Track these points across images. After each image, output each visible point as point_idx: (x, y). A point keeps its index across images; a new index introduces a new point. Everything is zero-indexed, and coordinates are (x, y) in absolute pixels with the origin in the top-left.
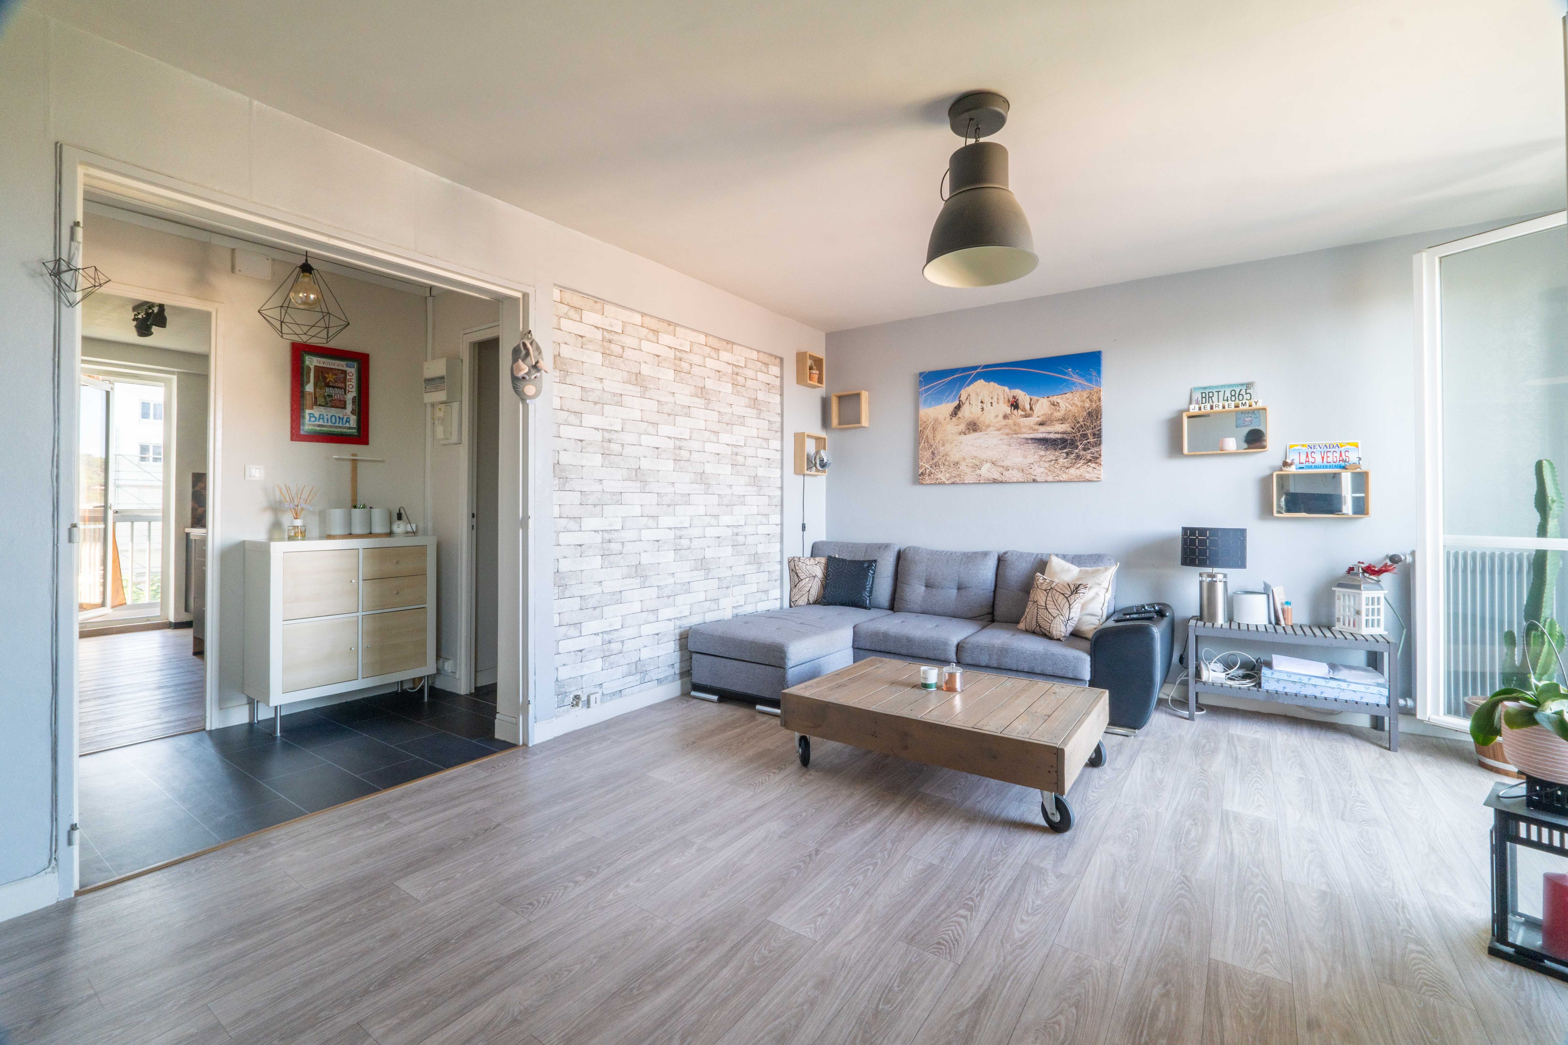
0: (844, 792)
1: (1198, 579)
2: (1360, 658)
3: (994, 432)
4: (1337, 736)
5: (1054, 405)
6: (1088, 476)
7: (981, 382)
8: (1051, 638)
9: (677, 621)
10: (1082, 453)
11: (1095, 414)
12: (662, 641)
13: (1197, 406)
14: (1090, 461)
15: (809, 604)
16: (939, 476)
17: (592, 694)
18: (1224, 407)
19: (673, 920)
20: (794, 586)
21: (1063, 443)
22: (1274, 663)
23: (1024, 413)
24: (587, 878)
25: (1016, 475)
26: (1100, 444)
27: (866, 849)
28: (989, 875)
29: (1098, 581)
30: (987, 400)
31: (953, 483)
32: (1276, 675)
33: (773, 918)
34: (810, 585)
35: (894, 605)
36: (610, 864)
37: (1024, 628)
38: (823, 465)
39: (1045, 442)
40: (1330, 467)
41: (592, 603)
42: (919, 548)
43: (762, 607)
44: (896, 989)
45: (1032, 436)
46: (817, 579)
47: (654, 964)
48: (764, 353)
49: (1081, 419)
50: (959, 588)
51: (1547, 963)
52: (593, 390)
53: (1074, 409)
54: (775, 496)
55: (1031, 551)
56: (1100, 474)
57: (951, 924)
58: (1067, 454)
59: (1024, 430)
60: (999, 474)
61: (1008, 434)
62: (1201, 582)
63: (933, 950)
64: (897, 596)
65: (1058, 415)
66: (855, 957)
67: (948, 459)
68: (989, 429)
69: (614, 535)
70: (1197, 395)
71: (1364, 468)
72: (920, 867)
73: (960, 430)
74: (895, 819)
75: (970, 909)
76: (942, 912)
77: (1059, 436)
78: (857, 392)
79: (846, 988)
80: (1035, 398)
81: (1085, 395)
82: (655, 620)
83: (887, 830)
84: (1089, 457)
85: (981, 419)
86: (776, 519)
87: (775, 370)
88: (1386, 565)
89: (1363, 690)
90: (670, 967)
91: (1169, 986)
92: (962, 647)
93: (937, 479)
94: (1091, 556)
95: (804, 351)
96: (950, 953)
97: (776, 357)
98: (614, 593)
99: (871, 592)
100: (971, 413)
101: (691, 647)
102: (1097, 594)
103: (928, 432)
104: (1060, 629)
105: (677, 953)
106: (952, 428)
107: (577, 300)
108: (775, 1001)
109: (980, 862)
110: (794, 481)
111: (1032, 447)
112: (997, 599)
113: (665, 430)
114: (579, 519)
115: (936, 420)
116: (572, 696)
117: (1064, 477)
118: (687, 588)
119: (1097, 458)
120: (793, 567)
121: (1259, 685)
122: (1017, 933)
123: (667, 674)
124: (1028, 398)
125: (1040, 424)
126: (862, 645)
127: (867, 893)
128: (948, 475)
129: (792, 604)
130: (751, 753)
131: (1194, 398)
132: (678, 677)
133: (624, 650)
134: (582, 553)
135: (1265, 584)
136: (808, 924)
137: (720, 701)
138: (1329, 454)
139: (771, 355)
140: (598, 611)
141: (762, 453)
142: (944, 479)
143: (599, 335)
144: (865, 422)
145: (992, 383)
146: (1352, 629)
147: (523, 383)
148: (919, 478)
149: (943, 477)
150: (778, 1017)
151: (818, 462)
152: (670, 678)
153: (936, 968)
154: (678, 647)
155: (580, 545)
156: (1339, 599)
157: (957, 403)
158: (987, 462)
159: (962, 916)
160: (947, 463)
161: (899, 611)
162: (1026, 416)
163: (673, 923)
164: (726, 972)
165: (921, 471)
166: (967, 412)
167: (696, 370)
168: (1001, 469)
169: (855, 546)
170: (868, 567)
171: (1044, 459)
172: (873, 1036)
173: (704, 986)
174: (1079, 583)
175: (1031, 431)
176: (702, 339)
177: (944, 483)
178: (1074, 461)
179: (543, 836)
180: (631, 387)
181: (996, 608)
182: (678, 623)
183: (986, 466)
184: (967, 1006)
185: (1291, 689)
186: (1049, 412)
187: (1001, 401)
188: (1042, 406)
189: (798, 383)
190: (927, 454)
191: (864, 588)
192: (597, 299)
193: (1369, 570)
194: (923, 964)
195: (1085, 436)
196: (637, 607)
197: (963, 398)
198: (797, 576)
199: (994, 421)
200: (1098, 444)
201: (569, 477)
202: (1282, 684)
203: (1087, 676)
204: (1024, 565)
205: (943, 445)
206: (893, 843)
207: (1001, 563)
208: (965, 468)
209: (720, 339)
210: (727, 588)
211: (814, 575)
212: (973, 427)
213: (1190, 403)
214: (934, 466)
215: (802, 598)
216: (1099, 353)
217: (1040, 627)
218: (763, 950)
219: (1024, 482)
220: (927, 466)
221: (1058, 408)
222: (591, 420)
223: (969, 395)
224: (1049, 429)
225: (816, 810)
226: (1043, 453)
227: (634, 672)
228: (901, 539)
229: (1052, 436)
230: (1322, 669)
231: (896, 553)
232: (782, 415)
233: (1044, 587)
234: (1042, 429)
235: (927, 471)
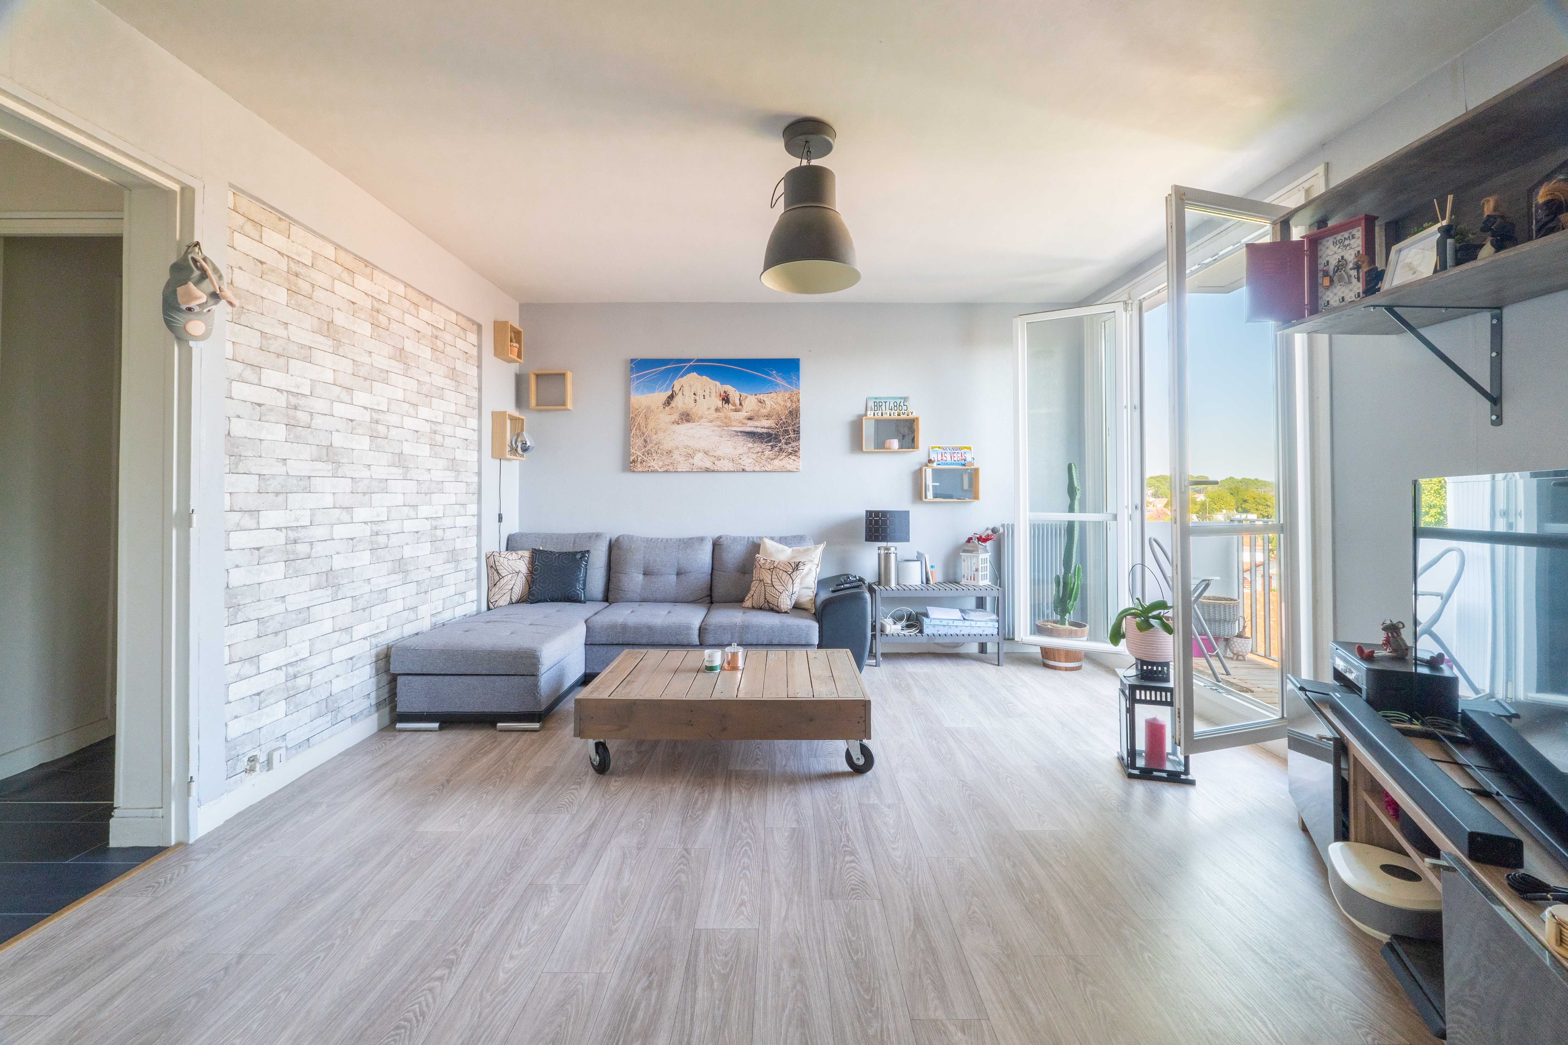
0: (664, 788)
1: (876, 552)
2: (971, 603)
3: (706, 424)
4: (966, 662)
5: (760, 402)
6: (789, 467)
7: (694, 375)
8: (778, 612)
9: (373, 639)
10: (784, 446)
11: (794, 414)
12: (357, 666)
13: (872, 412)
14: (791, 454)
15: (511, 603)
16: (652, 464)
17: (274, 750)
18: (890, 415)
19: (601, 969)
20: (493, 584)
21: (768, 437)
22: (930, 613)
23: (734, 408)
24: (451, 968)
25: (726, 465)
26: (799, 439)
27: (729, 833)
28: (842, 823)
29: (810, 558)
30: (700, 393)
31: (666, 471)
32: (934, 622)
33: (700, 924)
34: (513, 582)
35: (608, 597)
36: (467, 942)
37: (750, 606)
38: (525, 449)
39: (752, 435)
40: (956, 464)
41: (272, 626)
42: (632, 537)
43: (460, 612)
44: (854, 939)
45: (741, 429)
46: (521, 575)
47: (620, 1021)
48: (464, 316)
49: (783, 417)
50: (678, 574)
51: (1155, 773)
52: (276, 337)
53: (778, 408)
54: (472, 483)
55: (743, 535)
56: (799, 466)
57: (848, 871)
58: (772, 447)
59: (734, 423)
60: (711, 464)
61: (719, 426)
62: (879, 555)
63: (853, 897)
64: (612, 586)
65: (764, 411)
66: (802, 929)
67: (661, 447)
68: (702, 420)
69: (302, 534)
70: (871, 404)
71: (975, 466)
72: (786, 834)
73: (673, 420)
74: (730, 799)
75: (852, 853)
76: (835, 864)
77: (765, 431)
78: (562, 372)
79: (817, 956)
80: (744, 394)
81: (787, 396)
82: (349, 640)
83: (732, 811)
84: (790, 450)
85: (694, 410)
86: (473, 509)
87: (473, 338)
88: (988, 535)
89: (984, 625)
90: (641, 1014)
91: (1012, 859)
92: (706, 629)
93: (650, 467)
94: (795, 537)
95: (504, 320)
96: (867, 893)
97: (474, 322)
98: (300, 611)
99: (584, 585)
100: (684, 404)
101: (395, 668)
102: (810, 569)
103: (640, 419)
104: (786, 603)
105: (635, 998)
106: (665, 417)
107: (254, 210)
108: (770, 995)
109: (827, 815)
110: (490, 465)
111: (741, 439)
112: (715, 582)
113: (361, 398)
114: (256, 513)
115: (648, 408)
116: (246, 759)
117: (769, 468)
118: (383, 595)
119: (796, 451)
120: (492, 563)
121: (921, 632)
122: (898, 859)
123: (361, 708)
124: (738, 393)
125: (749, 419)
126: (597, 640)
127: (763, 870)
128: (661, 463)
129: (491, 606)
130: (530, 775)
131: (869, 406)
132: (374, 709)
133: (313, 685)
134: (259, 559)
135: (918, 553)
136: (737, 917)
137: (441, 728)
138: (955, 455)
139: (469, 319)
140: (281, 636)
141: (460, 432)
142: (656, 467)
143: (283, 264)
144: (569, 405)
145: (704, 377)
146: (973, 583)
147: (189, 316)
148: (630, 465)
149: (655, 465)
150: (784, 1008)
151: (520, 445)
152: (365, 712)
153: (867, 909)
154: (374, 672)
155: (258, 549)
156: (964, 561)
157: (670, 393)
158: (699, 451)
159: (851, 862)
160: (659, 452)
161: (616, 601)
162: (736, 411)
163: (604, 971)
164: (702, 992)
165: (632, 458)
166: (678, 401)
167: (394, 326)
168: (713, 459)
169: (560, 537)
170: (581, 558)
171: (752, 450)
172: (870, 983)
173: (692, 1015)
174: (798, 561)
175: (740, 425)
176: (401, 289)
177: (657, 471)
178: (778, 453)
179: (333, 945)
180: (321, 339)
181: (715, 590)
182: (374, 641)
183: (699, 456)
184: (912, 927)
185: (942, 631)
186: (757, 409)
187: (713, 394)
188: (751, 402)
189: (496, 355)
190: (640, 442)
191: (577, 580)
192: (283, 216)
193: (980, 539)
194: (856, 910)
195: (786, 431)
196: (328, 626)
197: (676, 389)
198: (498, 573)
199: (707, 413)
200: (797, 439)
201: (243, 454)
202: (937, 628)
203: (816, 641)
204: (739, 548)
205: (656, 434)
206: (747, 820)
207: (717, 547)
208: (678, 457)
209: (420, 292)
210: (426, 592)
211: (518, 570)
212: (686, 417)
213: (866, 410)
214: (646, 454)
215: (504, 598)
216: (798, 360)
217: (768, 602)
218: (718, 957)
219: (734, 471)
220: (639, 454)
221: (764, 406)
222: (272, 377)
223: (682, 386)
224: (756, 423)
225: (651, 812)
226: (751, 445)
227: (325, 711)
228: (612, 528)
229: (759, 430)
230: (956, 614)
231: (608, 543)
232: (480, 390)
233: (767, 567)
234: (750, 423)
235: (639, 458)
